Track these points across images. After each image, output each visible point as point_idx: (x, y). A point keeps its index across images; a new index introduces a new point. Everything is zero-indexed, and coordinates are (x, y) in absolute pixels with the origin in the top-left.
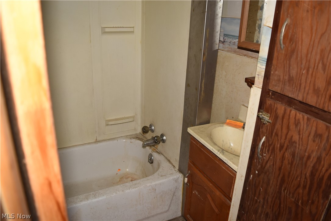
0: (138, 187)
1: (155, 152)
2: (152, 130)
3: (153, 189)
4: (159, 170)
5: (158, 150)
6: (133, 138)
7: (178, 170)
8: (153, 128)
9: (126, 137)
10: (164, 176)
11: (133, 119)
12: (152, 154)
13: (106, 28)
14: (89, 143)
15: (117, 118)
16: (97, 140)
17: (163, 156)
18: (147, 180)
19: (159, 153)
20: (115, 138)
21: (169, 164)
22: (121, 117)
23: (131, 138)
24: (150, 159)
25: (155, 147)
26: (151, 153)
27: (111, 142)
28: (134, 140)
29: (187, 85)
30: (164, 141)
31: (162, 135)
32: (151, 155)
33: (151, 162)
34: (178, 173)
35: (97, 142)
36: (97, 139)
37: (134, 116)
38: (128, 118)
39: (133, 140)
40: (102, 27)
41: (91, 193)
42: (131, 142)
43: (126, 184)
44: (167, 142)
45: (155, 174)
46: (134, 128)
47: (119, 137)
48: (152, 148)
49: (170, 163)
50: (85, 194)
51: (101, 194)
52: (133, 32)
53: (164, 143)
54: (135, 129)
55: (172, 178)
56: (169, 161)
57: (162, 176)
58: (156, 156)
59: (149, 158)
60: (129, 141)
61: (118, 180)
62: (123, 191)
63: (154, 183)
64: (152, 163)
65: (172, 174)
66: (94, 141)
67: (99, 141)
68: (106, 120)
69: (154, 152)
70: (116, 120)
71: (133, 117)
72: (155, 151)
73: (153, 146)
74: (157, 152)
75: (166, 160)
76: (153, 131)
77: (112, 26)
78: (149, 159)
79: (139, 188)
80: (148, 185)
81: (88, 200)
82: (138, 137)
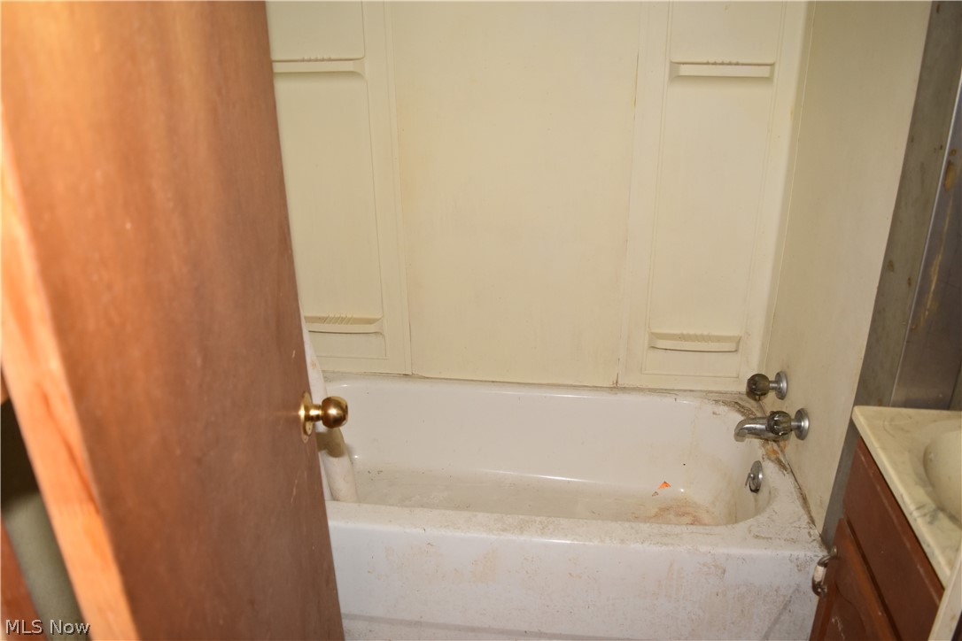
0: (672, 544)
1: (772, 461)
2: (780, 392)
3: (716, 566)
4: (758, 517)
5: (784, 455)
6: (725, 403)
7: (820, 535)
8: (784, 385)
9: (707, 394)
10: (764, 538)
11: (737, 345)
12: (763, 464)
13: (683, 64)
14: (596, 388)
15: (685, 332)
16: (617, 383)
17: (792, 480)
18: (707, 534)
19: (782, 466)
20: (671, 390)
21: (801, 508)
22: (699, 332)
23: (717, 401)
24: (754, 478)
25: (779, 446)
26: (761, 460)
27: (655, 399)
28: (726, 408)
29: (888, 266)
30: (801, 433)
31: (801, 414)
32: (757, 467)
33: (753, 488)
34: (815, 544)
35: (616, 388)
36: (620, 382)
37: (741, 337)
38: (719, 339)
39: (722, 409)
40: (674, 61)
41: (538, 519)
42: (714, 413)
43: (642, 525)
44: (810, 437)
45: (742, 524)
46: (735, 375)
47: (685, 391)
48: (769, 447)
49: (803, 508)
50: (521, 517)
51: (563, 529)
52: (768, 80)
53: (803, 439)
54: (738, 377)
55: (787, 553)
56: (804, 500)
57: (757, 537)
58: (770, 472)
59: (749, 474)
60: (709, 407)
61: (654, 511)
62: (622, 540)
63: (721, 550)
64: (756, 490)
65: (794, 541)
66: (609, 384)
67: (624, 389)
68: (653, 333)
69: (769, 459)
70: (682, 337)
71: (738, 341)
72: (773, 457)
73: (774, 441)
74: (779, 462)
75: (795, 495)
76: (782, 395)
77: (705, 61)
78: (749, 476)
79: (671, 548)
80: (703, 549)
81: (522, 533)
82: (740, 402)
